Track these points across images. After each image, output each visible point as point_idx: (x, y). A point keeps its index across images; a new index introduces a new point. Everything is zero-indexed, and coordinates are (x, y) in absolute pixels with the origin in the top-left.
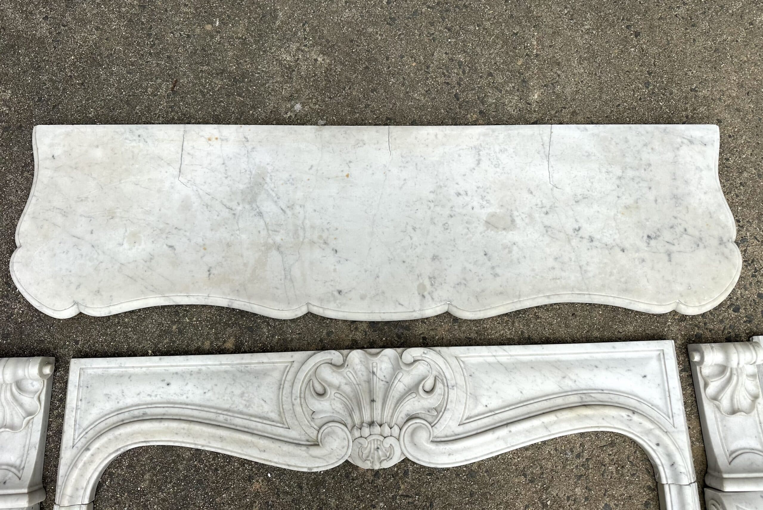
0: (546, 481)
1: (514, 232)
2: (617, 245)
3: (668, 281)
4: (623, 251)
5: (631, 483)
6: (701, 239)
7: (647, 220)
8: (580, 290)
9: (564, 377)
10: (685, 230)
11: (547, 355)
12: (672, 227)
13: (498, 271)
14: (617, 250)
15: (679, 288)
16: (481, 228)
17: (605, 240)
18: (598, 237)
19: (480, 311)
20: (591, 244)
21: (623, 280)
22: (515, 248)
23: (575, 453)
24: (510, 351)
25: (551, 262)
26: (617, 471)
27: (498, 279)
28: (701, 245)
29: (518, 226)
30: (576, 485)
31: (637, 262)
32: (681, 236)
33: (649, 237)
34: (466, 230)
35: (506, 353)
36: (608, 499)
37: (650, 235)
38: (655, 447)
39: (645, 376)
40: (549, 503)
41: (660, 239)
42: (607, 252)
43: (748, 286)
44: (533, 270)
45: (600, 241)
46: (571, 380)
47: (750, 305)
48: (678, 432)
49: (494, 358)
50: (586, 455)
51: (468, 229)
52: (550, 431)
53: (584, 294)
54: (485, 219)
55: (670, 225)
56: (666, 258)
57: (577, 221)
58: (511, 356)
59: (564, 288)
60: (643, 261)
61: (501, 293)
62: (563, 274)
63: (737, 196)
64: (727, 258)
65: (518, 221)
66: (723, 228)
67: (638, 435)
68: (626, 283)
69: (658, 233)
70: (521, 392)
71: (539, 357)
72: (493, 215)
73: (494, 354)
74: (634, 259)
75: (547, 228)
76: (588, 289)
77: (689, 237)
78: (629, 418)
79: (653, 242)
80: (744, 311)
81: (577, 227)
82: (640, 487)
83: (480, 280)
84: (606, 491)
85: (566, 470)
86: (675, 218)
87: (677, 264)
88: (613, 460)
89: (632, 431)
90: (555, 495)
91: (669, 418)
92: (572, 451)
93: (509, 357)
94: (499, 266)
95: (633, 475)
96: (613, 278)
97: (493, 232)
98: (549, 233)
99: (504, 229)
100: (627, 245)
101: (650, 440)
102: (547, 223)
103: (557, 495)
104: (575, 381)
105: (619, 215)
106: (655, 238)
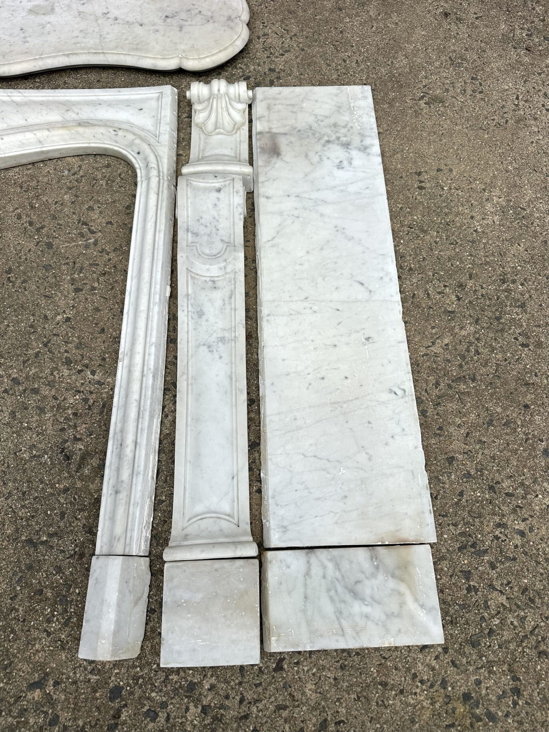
0: (40, 191)
1: (51, 16)
2: (137, 22)
3: (175, 43)
4: (141, 25)
5: (117, 192)
6: (212, 17)
7: (168, 6)
8: (95, 50)
9: (68, 110)
10: (200, 12)
11: (58, 96)
12: (188, 11)
13: (28, 39)
14: (137, 25)
15: (183, 47)
16: (24, 14)
17: (128, 19)
18: (123, 17)
19: (4, 65)
20: (115, 22)
21: (135, 43)
22: (49, 25)
23: (72, 171)
24: (25, 93)
25: (76, 33)
26: (107, 184)
27: (26, 44)
28: (211, 21)
29: (56, 12)
30: (66, 193)
31: (151, 32)
32: (195, 16)
33: (167, 17)
34: (10, 15)
35: (20, 94)
36: (92, 203)
37: (168, 15)
38: (136, 155)
39: (141, 109)
40: (37, 206)
41: (176, 18)
42: (127, 26)
43: (262, 64)
44: (60, 38)
45: (123, 20)
46: (75, 112)
47: (261, 76)
48: (161, 145)
49: (9, 98)
50: (81, 173)
51: (12, 14)
52: (43, 144)
53: (99, 53)
54: (29, 8)
55: (188, 9)
56: (179, 29)
57: (107, 8)
58: (25, 97)
59: (83, 48)
60: (157, 31)
61: (26, 53)
62: (85, 40)
63: (266, 7)
64: (232, 28)
65: (57, 9)
66: (233, 10)
67: (123, 147)
68: (138, 44)
69: (175, 14)
70: (26, 120)
71: (51, 98)
72: (37, 6)
73: (9, 94)
74: (149, 30)
75: (80, 13)
76: (102, 49)
77: (201, 16)
78: (115, 133)
79: (169, 20)
80: (254, 80)
81: (106, 12)
82: (126, 196)
83: (10, 46)
84: (93, 197)
85: (60, 184)
86: (193, 5)
87: (186, 33)
88: (105, 177)
89: (118, 145)
90: (45, 200)
91: (156, 137)
92: (69, 171)
93: (23, 98)
94: (30, 36)
95: (120, 187)
96: (127, 42)
97: (33, 16)
98: (81, 16)
99: (44, 14)
100: (145, 21)
101: (133, 151)
102: (81, 10)
103: (47, 201)
104: (78, 114)
105: (145, 4)
106: (172, 17)
